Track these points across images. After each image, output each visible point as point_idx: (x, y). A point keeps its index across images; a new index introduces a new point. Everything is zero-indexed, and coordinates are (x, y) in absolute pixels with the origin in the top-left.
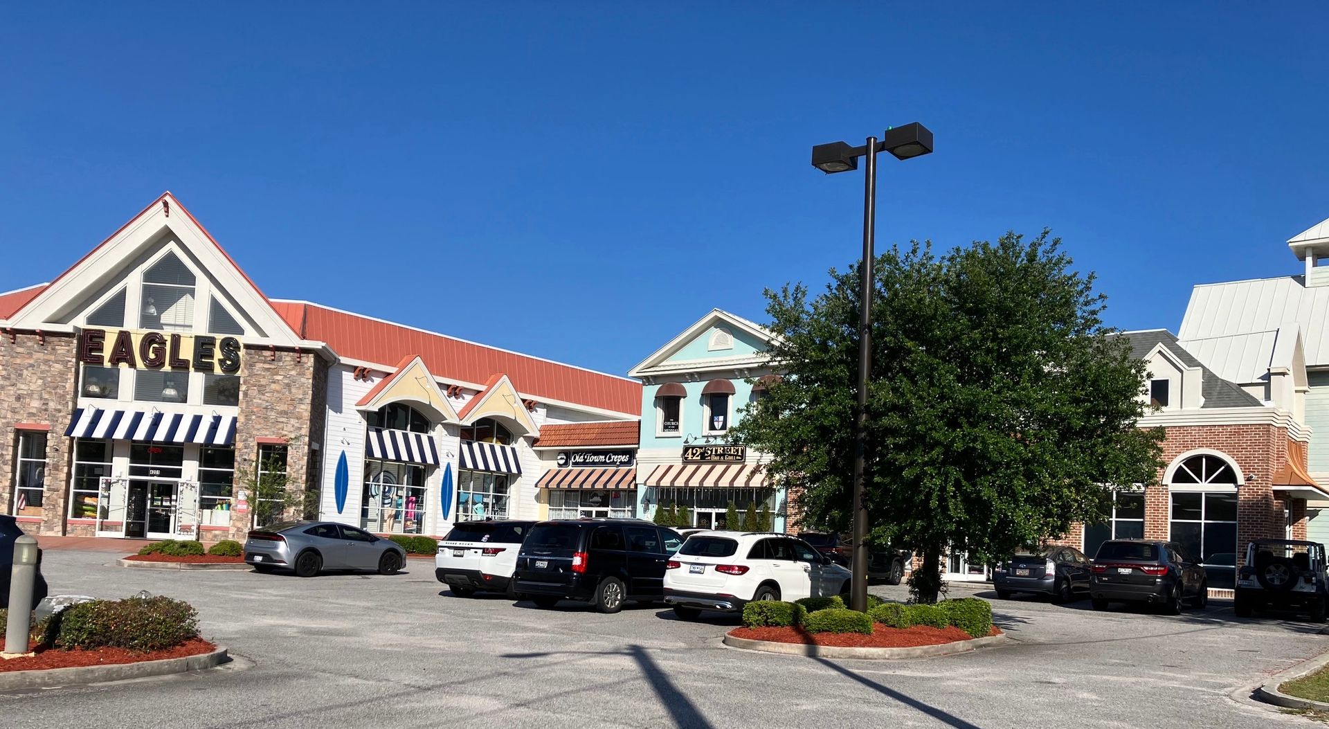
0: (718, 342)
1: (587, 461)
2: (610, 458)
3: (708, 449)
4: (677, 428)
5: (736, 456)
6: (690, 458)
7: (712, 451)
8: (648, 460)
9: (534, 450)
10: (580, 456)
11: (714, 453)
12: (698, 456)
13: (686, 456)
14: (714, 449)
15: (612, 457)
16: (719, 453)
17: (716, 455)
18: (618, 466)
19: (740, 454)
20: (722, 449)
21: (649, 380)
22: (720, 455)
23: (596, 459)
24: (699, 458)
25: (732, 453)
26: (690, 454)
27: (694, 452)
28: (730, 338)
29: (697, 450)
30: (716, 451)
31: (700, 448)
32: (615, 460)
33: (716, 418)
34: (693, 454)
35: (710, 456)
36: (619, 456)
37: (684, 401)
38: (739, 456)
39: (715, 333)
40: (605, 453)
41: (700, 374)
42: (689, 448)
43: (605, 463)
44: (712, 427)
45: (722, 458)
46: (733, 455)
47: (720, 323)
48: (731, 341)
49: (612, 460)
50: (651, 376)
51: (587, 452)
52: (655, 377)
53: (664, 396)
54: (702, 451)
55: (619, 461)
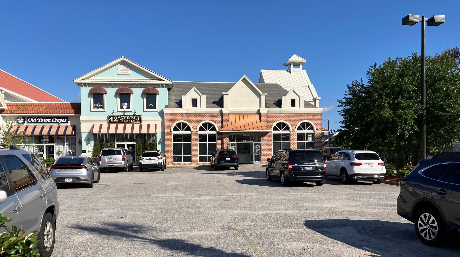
0: (122, 71)
1: (39, 121)
2: (54, 120)
3: (122, 117)
4: (102, 107)
5: (137, 120)
6: (112, 121)
7: (124, 118)
8: (86, 122)
9: (1, 116)
10: (34, 119)
11: (125, 119)
12: (116, 120)
13: (110, 120)
14: (125, 117)
15: (56, 120)
16: (127, 119)
17: (126, 120)
18: (60, 124)
19: (139, 119)
20: (129, 117)
21: (85, 85)
22: (128, 120)
23: (45, 120)
24: (117, 121)
25: (135, 119)
26: (112, 119)
27: (114, 118)
28: (129, 70)
29: (116, 118)
30: (126, 118)
31: (117, 116)
32: (58, 121)
33: (123, 104)
34: (114, 119)
35: (123, 120)
36: (60, 120)
37: (106, 96)
38: (138, 120)
39: (122, 67)
40: (51, 118)
41: (115, 84)
42: (111, 116)
43: (51, 123)
44: (122, 108)
45: (130, 121)
46: (135, 120)
47: (123, 63)
48: (130, 72)
49: (56, 121)
50: (87, 83)
51: (38, 117)
52: (88, 84)
53: (93, 93)
54: (118, 118)
55: (60, 121)
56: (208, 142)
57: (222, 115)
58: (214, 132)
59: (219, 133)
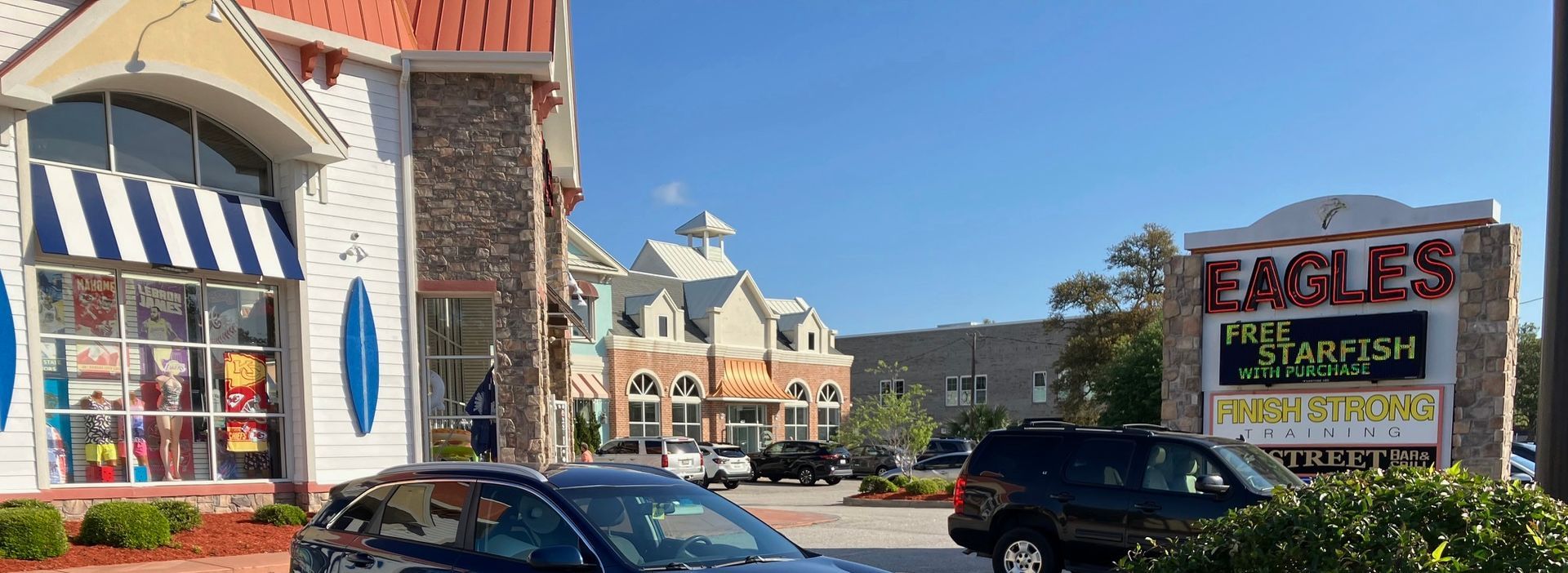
56: (686, 424)
57: (711, 360)
58: (696, 400)
59: (705, 401)
